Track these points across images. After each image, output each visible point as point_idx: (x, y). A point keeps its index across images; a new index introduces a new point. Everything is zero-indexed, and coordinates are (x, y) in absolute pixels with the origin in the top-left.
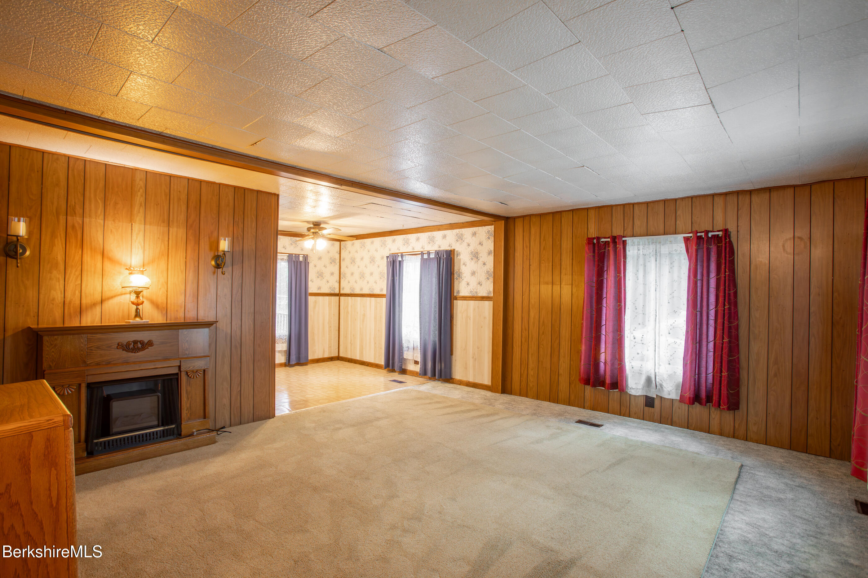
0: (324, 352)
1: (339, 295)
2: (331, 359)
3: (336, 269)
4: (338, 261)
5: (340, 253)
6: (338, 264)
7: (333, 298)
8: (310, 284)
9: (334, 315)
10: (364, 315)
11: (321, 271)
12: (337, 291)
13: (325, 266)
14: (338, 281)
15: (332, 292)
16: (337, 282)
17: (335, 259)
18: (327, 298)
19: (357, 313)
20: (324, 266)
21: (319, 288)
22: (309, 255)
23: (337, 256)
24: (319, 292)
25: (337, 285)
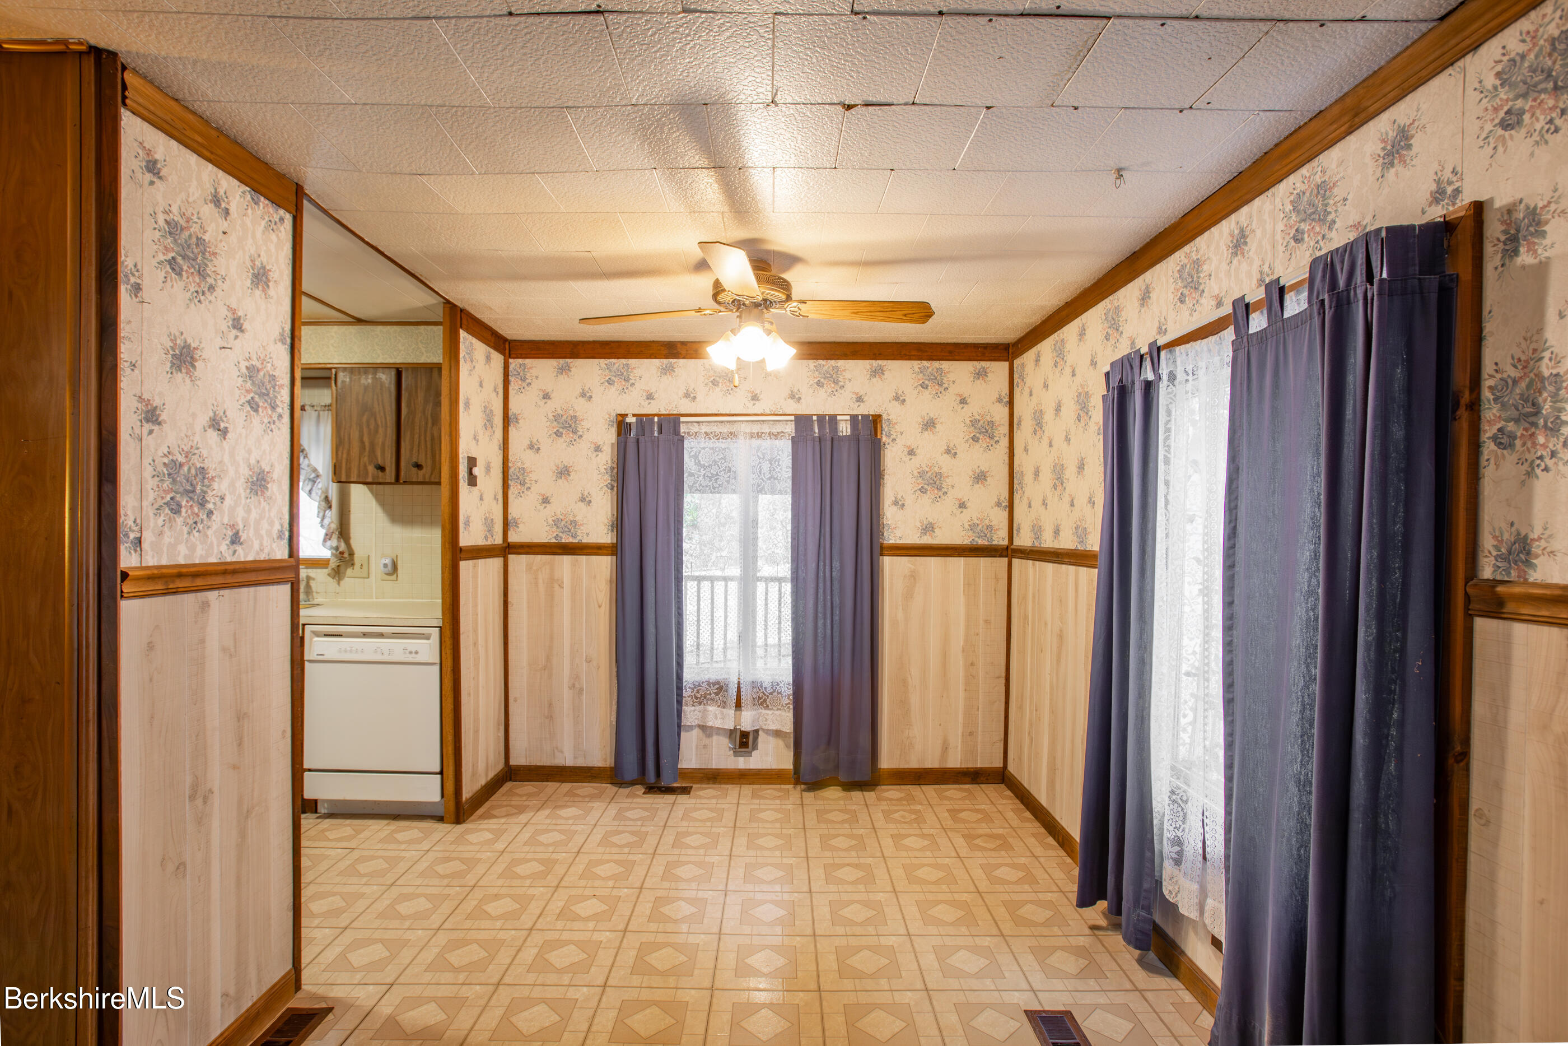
0: (945, 749)
1: (1008, 552)
2: (974, 776)
3: (995, 460)
4: (1005, 429)
5: (1011, 403)
6: (1005, 442)
7: (983, 563)
8: (890, 513)
9: (987, 622)
10: (1061, 636)
11: (936, 469)
12: (1000, 538)
13: (950, 452)
14: (1006, 503)
15: (981, 542)
16: (998, 504)
17: (991, 423)
18: (959, 563)
19: (1046, 624)
20: (948, 451)
21: (928, 528)
22: (885, 417)
23: (1001, 414)
24: (927, 540)
25: (1000, 518)
